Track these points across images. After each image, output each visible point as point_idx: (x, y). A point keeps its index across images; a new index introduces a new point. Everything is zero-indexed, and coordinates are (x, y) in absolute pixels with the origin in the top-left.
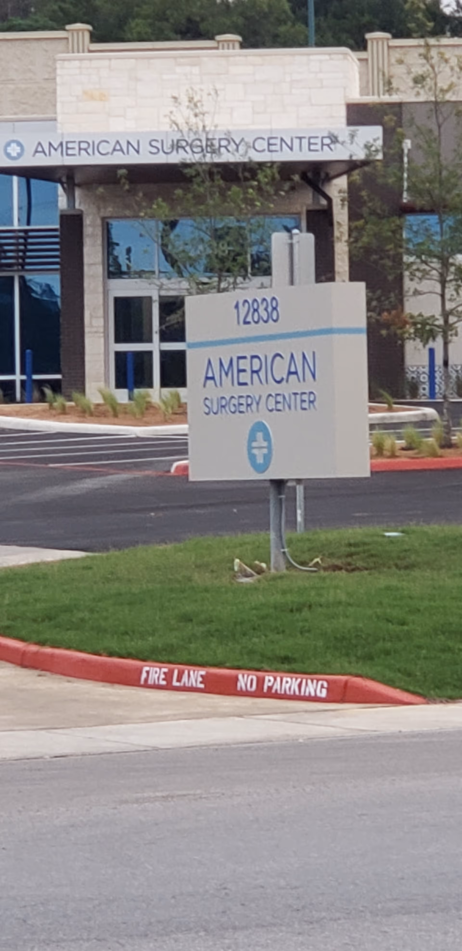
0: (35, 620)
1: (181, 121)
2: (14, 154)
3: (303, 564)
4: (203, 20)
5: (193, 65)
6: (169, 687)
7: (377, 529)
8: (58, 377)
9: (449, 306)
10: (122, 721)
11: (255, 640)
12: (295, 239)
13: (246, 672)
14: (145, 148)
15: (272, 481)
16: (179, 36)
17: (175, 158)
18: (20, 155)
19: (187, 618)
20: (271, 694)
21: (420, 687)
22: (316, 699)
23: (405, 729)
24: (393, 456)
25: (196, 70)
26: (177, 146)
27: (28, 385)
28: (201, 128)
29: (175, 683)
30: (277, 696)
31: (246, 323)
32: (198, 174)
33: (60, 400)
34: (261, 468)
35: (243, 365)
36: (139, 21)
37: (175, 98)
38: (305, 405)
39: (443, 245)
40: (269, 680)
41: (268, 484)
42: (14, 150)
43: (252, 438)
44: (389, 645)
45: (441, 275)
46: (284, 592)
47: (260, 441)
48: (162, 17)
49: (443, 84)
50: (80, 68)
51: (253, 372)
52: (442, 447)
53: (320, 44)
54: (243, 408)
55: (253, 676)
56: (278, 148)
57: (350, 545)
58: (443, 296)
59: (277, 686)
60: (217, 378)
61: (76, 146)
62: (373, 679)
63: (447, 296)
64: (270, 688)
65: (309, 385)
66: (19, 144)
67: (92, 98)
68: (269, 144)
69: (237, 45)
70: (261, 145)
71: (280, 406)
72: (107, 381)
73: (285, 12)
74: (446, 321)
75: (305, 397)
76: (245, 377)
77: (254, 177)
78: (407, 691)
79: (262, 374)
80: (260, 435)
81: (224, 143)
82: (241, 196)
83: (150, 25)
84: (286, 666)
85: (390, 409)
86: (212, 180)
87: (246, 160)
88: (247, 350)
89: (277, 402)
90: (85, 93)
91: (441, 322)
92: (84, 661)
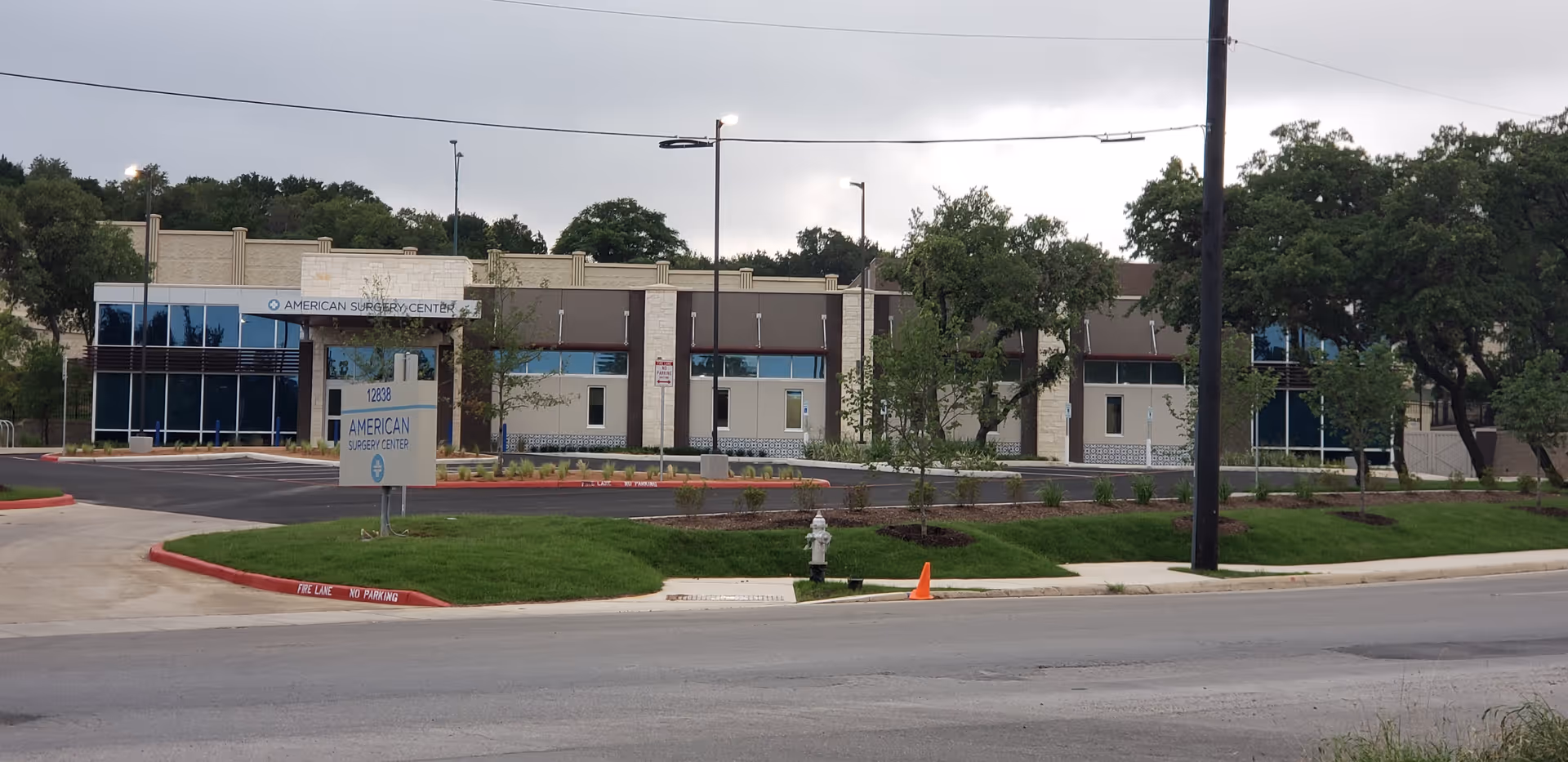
0: (244, 558)
1: (369, 293)
2: (274, 307)
3: (400, 532)
4: (397, 238)
5: (380, 262)
6: (313, 595)
7: (441, 516)
8: (295, 433)
9: (504, 399)
10: (282, 611)
11: (362, 571)
12: (408, 357)
13: (355, 588)
14: (349, 307)
15: (384, 487)
16: (382, 246)
17: (365, 313)
18: (277, 308)
19: (328, 559)
20: (368, 600)
21: (449, 598)
22: (391, 603)
23: (433, 618)
24: (469, 480)
25: (381, 265)
26: (367, 306)
27: (277, 436)
28: (380, 297)
29: (316, 593)
30: (371, 601)
31: (373, 401)
32: (377, 322)
33: (293, 445)
34: (378, 480)
35: (371, 423)
36: (360, 236)
37: (367, 280)
38: (403, 446)
39: (502, 365)
40: (367, 591)
41: (381, 489)
42: (274, 305)
43: (374, 463)
44: (434, 575)
45: (500, 382)
46: (382, 546)
47: (378, 465)
48: (374, 235)
49: (504, 278)
50: (316, 261)
51: (376, 427)
52: (496, 476)
53: (458, 255)
54: (370, 447)
55: (358, 590)
56: (423, 310)
57: (426, 524)
58: (501, 393)
59: (371, 595)
60: (357, 429)
61: (310, 304)
62: (422, 592)
63: (503, 394)
64: (367, 596)
65: (405, 435)
66: (277, 301)
67: (321, 278)
68: (418, 308)
69: (415, 253)
70: (414, 308)
71: (389, 446)
72: (323, 435)
73: (443, 236)
74: (502, 407)
75: (403, 442)
76: (371, 430)
77: (409, 325)
78: (440, 599)
79: (381, 429)
80: (378, 462)
81: (393, 306)
82: (400, 335)
83: (367, 239)
84: (377, 585)
85: (477, 456)
86: (385, 326)
87: (405, 316)
88: (374, 415)
89: (388, 444)
90: (318, 275)
91: (499, 408)
92: (267, 580)
